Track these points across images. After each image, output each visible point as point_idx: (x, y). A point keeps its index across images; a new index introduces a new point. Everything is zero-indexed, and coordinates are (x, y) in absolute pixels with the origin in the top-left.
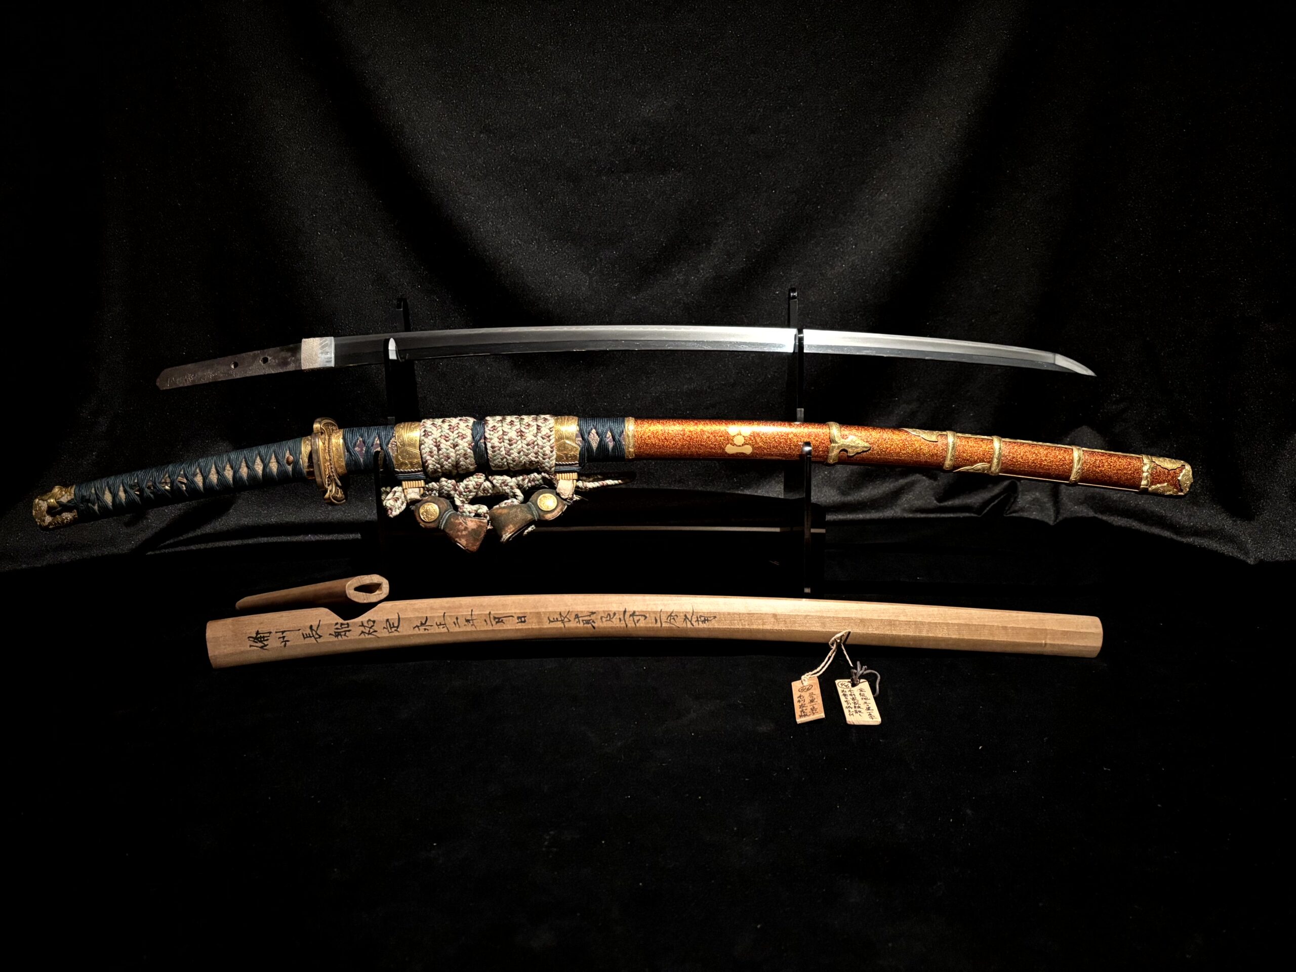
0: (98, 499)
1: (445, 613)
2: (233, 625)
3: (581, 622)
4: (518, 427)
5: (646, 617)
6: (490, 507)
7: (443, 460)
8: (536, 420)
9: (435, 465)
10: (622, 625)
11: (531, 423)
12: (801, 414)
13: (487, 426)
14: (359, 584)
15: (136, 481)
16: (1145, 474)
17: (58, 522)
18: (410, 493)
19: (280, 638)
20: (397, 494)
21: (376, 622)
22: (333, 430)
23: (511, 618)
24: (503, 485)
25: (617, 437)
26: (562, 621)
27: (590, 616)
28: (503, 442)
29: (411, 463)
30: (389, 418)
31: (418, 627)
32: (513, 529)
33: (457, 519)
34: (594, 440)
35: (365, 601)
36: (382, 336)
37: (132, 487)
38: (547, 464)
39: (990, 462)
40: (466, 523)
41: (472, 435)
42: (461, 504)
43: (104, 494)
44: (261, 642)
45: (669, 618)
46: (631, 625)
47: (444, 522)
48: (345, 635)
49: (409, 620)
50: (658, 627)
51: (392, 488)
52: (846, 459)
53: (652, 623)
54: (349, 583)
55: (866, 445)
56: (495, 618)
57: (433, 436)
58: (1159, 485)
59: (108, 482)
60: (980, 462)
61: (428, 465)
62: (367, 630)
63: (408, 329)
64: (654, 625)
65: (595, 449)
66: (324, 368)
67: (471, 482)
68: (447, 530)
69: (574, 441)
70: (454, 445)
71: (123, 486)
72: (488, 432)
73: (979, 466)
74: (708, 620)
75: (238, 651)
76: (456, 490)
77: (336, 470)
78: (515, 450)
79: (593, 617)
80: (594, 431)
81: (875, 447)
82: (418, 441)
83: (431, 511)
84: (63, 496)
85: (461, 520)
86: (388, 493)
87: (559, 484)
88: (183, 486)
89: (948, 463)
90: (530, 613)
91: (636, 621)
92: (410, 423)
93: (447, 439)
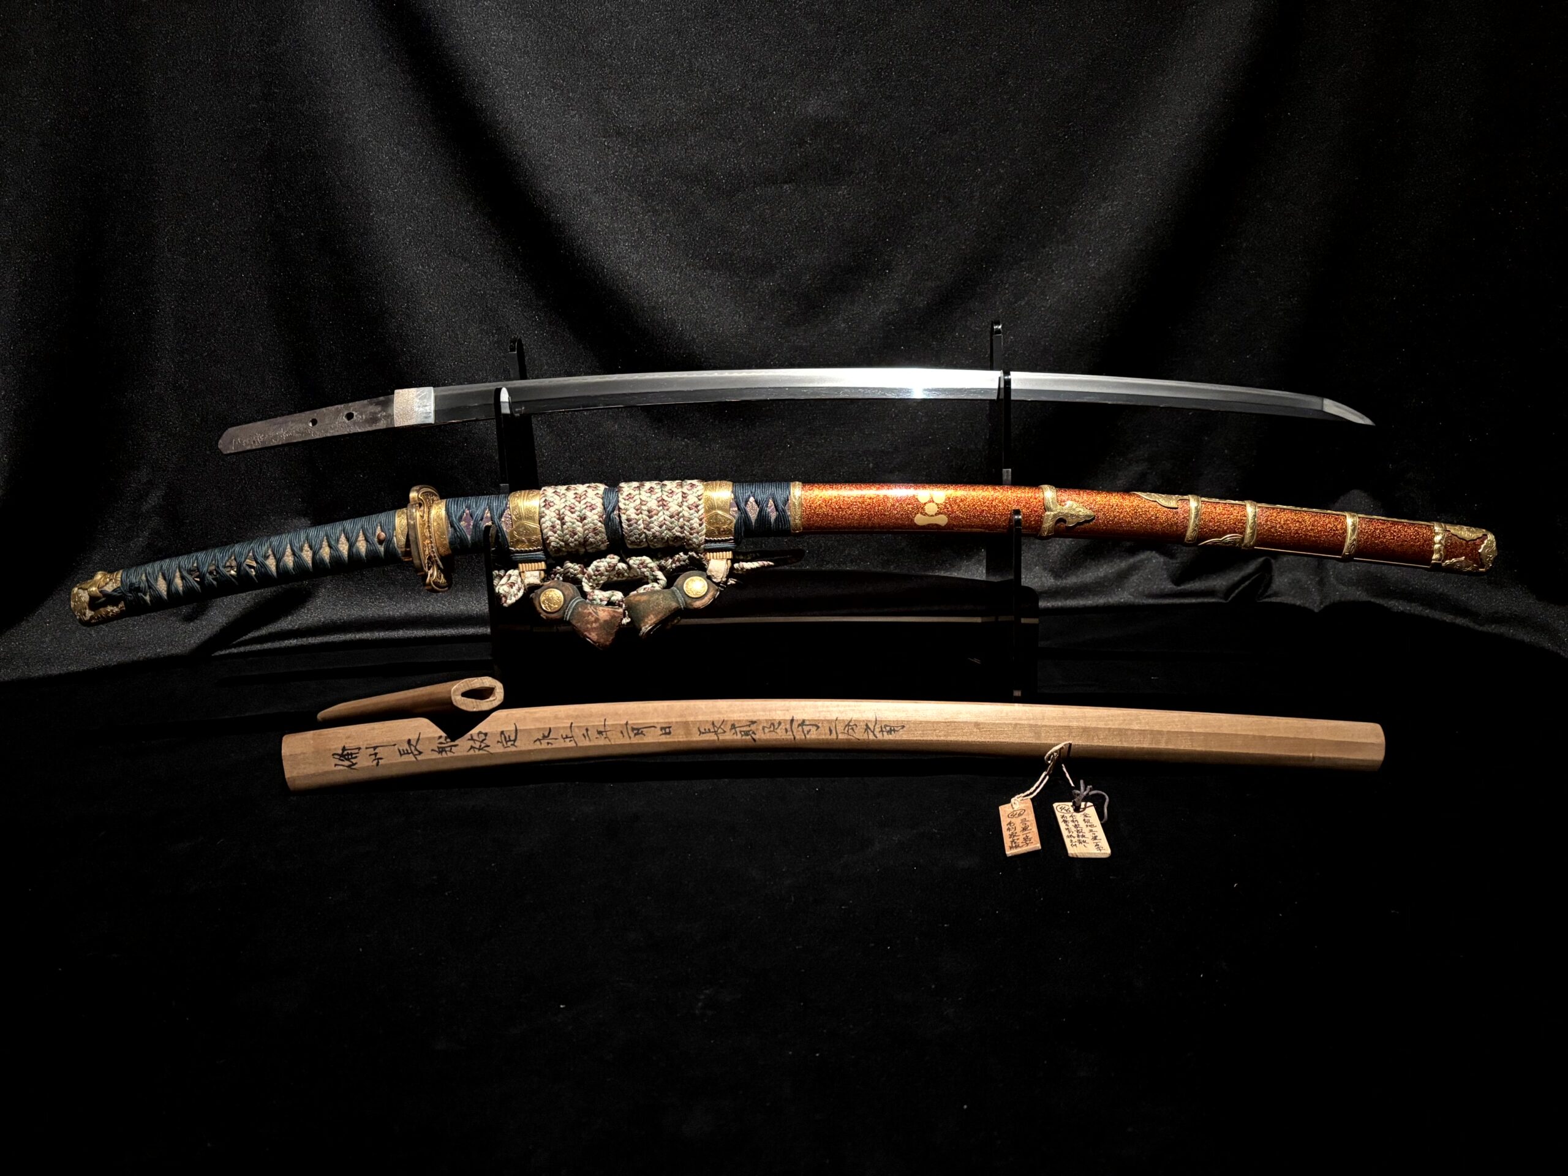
0: (150, 587)
1: (572, 723)
2: (313, 739)
3: (738, 733)
4: (659, 494)
5: (818, 727)
6: (626, 594)
7: (568, 536)
8: (681, 486)
9: (558, 543)
10: (789, 737)
11: (674, 489)
12: (1008, 476)
13: (622, 494)
14: (467, 689)
15: (195, 565)
16: (1437, 546)
17: (102, 616)
18: (528, 578)
19: (371, 755)
20: (513, 579)
21: (488, 735)
22: (433, 501)
23: (653, 728)
24: (641, 566)
25: (781, 505)
26: (716, 732)
27: (749, 726)
28: (641, 513)
29: (529, 540)
30: (502, 485)
31: (539, 740)
32: (655, 620)
33: (586, 608)
34: (753, 513)
35: (475, 710)
36: (491, 386)
37: (190, 572)
38: (695, 540)
39: (1243, 532)
40: (596, 613)
41: (603, 505)
42: (591, 591)
43: (156, 580)
44: (348, 760)
45: (847, 729)
46: (799, 736)
47: (570, 613)
48: (450, 751)
49: (529, 732)
50: (833, 739)
51: (506, 572)
52: (1064, 528)
53: (825, 734)
54: (455, 687)
55: (1089, 512)
56: (633, 729)
57: (556, 507)
58: (1454, 560)
59: (162, 567)
60: (1230, 533)
61: (550, 543)
62: (477, 745)
63: (523, 377)
64: (828, 737)
65: (753, 521)
66: (422, 425)
67: (602, 564)
68: (574, 622)
69: (727, 511)
70: (581, 518)
71: (180, 571)
72: (623, 501)
73: (1228, 537)
74: (894, 730)
75: (320, 771)
76: (584, 573)
77: (438, 549)
78: (656, 523)
79: (753, 727)
80: (752, 499)
81: (1101, 515)
82: (537, 513)
83: (553, 597)
84: (107, 584)
85: (591, 609)
86: (501, 577)
87: (710, 565)
88: (253, 570)
89: (1190, 533)
90: (677, 722)
91: (806, 732)
92: (527, 491)
93: (572, 510)
